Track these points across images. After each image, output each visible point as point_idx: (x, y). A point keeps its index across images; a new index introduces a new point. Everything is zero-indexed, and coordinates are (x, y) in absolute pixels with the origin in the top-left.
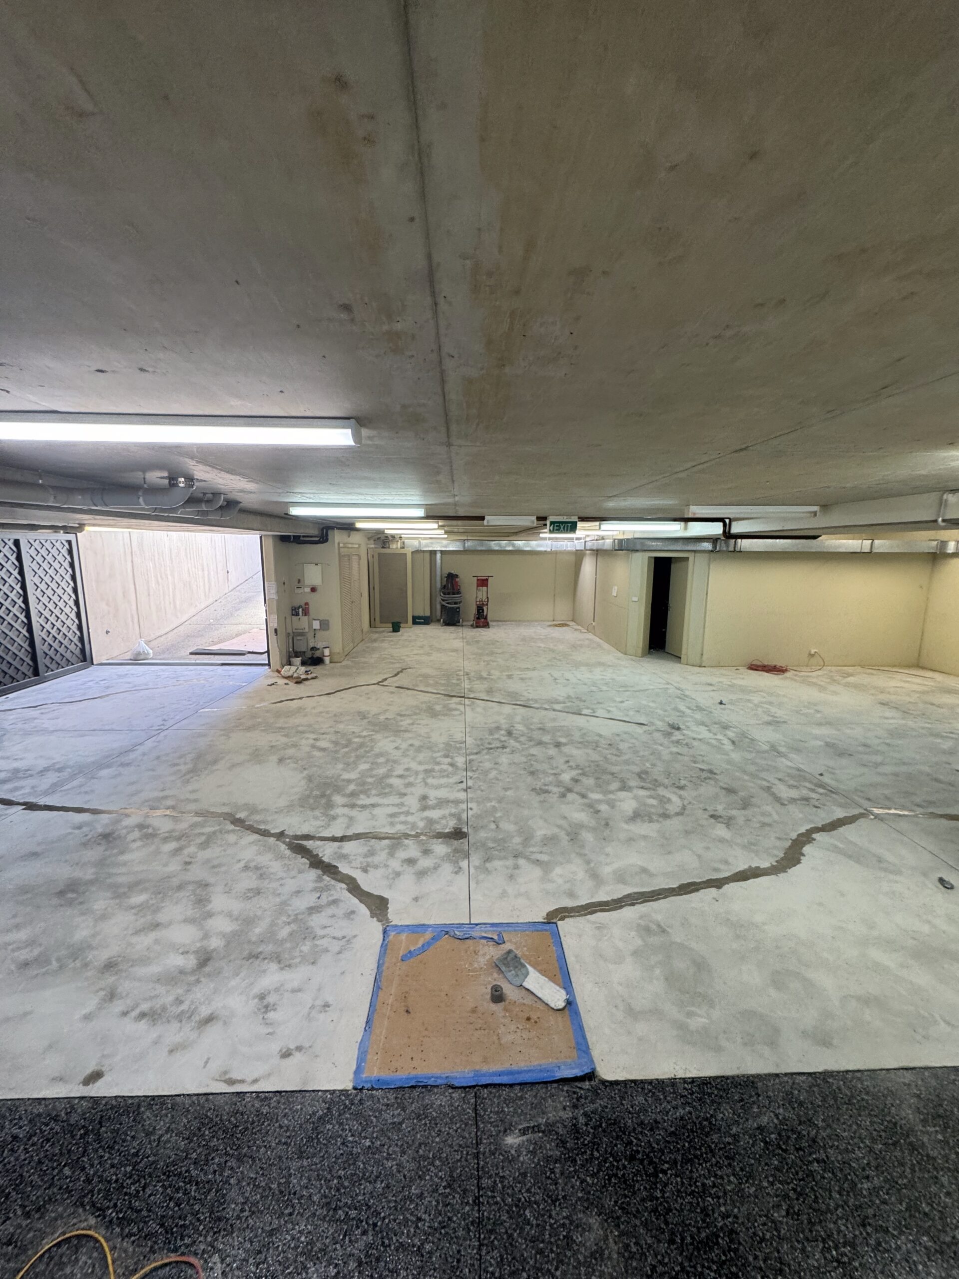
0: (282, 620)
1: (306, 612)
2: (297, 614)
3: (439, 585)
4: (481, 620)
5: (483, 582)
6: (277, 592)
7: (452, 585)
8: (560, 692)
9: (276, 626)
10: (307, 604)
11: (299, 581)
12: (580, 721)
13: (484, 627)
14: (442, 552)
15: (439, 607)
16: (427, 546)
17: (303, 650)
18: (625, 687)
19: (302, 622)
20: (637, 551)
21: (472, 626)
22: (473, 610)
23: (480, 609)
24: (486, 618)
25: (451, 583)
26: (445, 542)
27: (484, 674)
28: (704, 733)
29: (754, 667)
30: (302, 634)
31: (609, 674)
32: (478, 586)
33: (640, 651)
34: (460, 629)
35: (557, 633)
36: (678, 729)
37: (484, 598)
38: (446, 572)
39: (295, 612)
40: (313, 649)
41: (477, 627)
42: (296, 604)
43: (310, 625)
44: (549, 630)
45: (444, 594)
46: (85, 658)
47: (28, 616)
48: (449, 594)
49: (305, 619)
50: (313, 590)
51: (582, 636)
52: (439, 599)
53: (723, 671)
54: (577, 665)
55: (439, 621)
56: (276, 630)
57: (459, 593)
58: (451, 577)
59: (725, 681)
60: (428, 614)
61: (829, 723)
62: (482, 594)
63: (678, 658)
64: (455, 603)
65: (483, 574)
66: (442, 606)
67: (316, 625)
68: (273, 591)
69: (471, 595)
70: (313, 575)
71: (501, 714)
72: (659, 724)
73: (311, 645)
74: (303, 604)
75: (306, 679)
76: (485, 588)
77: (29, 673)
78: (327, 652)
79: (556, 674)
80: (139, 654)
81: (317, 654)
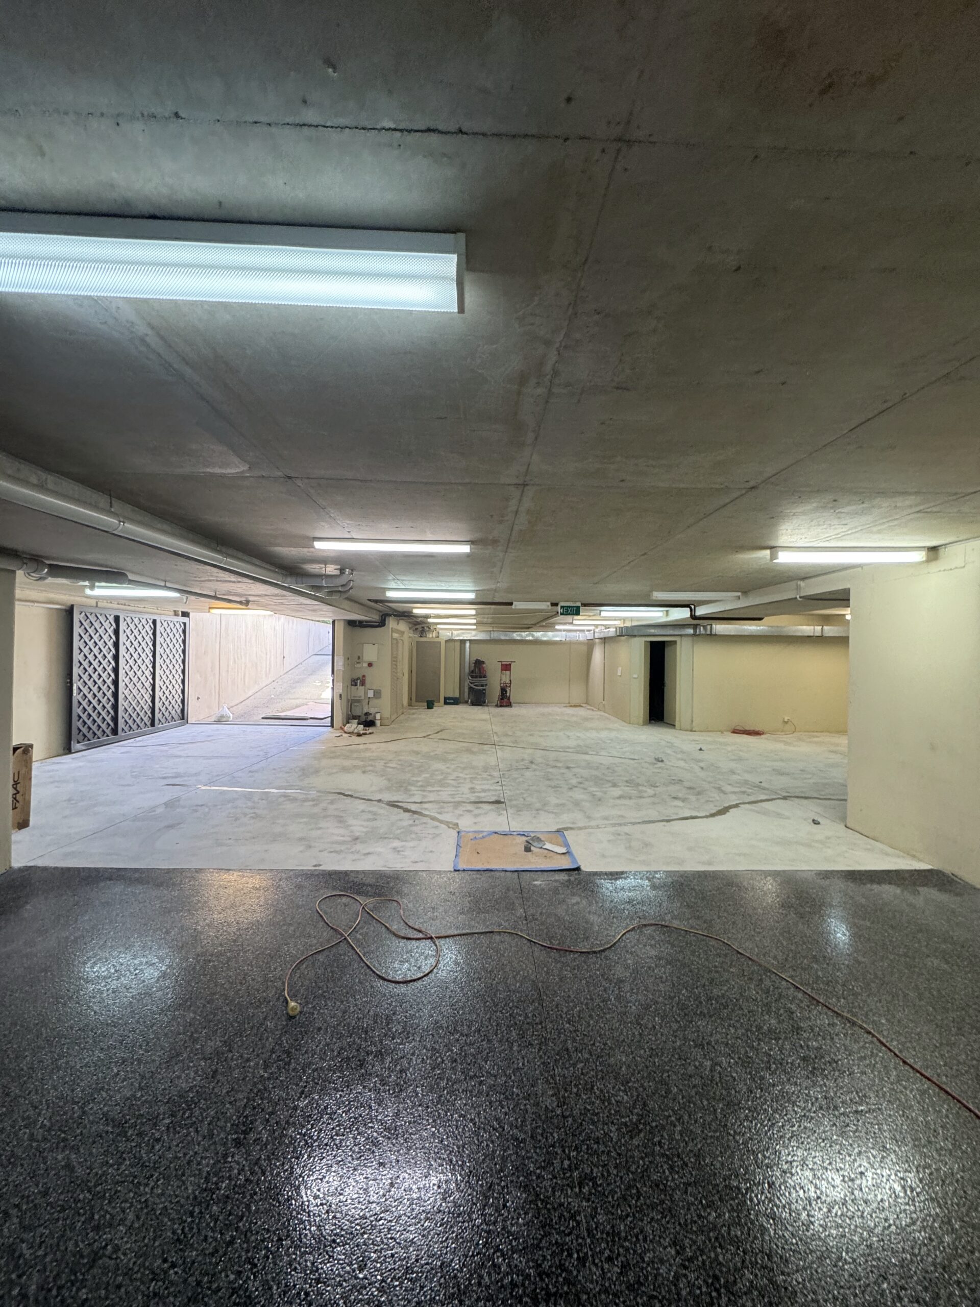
0: (345, 688)
1: (363, 683)
2: (356, 685)
3: (467, 670)
4: (504, 700)
5: (506, 667)
6: (344, 665)
7: (480, 669)
8: (572, 743)
9: (341, 691)
10: (364, 676)
11: (359, 658)
12: (587, 757)
13: (506, 706)
14: (470, 641)
15: (466, 690)
16: (458, 635)
17: (359, 714)
18: (625, 741)
19: (360, 691)
20: (635, 636)
21: (497, 706)
22: (497, 692)
23: (503, 691)
24: (509, 699)
25: (478, 669)
26: (474, 633)
27: (510, 733)
28: (682, 764)
29: (735, 731)
30: (359, 701)
31: (613, 734)
32: (502, 670)
33: (641, 721)
34: (486, 708)
35: (571, 711)
36: (662, 761)
37: (508, 681)
38: (474, 659)
39: (354, 683)
40: (367, 714)
41: (501, 706)
42: (355, 677)
43: (366, 693)
44: (565, 709)
45: (472, 677)
46: (183, 716)
47: (154, 679)
48: (476, 677)
49: (361, 689)
50: (370, 665)
51: (594, 713)
52: (467, 683)
53: (711, 734)
54: (587, 729)
55: (466, 702)
56: (341, 696)
57: (485, 677)
58: (479, 663)
59: (709, 739)
60: (457, 695)
61: (782, 760)
62: (505, 678)
63: (673, 726)
64: (482, 686)
65: (506, 659)
66: (470, 688)
67: (371, 694)
68: (341, 663)
69: (495, 679)
70: (370, 653)
71: (527, 754)
72: (648, 759)
73: (365, 711)
74: (361, 676)
75: (365, 734)
76: (508, 672)
77: (148, 724)
78: (378, 716)
79: (568, 733)
80: (222, 716)
81: (370, 718)
